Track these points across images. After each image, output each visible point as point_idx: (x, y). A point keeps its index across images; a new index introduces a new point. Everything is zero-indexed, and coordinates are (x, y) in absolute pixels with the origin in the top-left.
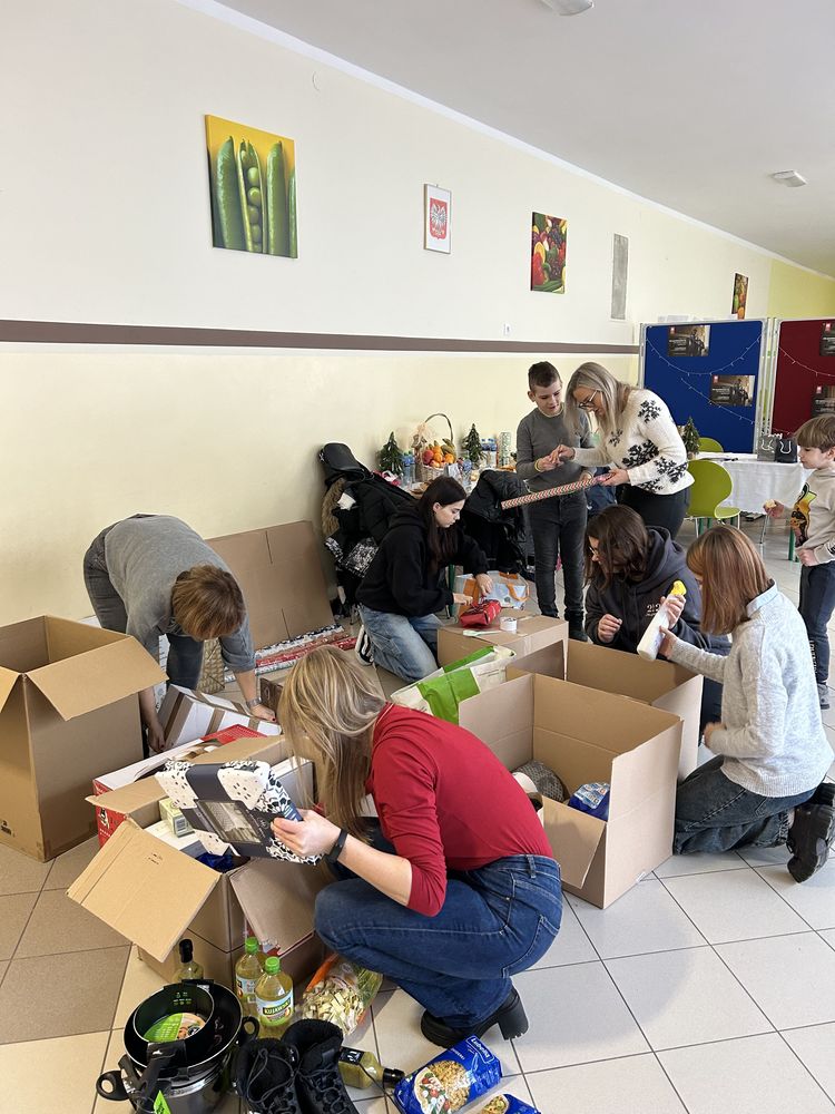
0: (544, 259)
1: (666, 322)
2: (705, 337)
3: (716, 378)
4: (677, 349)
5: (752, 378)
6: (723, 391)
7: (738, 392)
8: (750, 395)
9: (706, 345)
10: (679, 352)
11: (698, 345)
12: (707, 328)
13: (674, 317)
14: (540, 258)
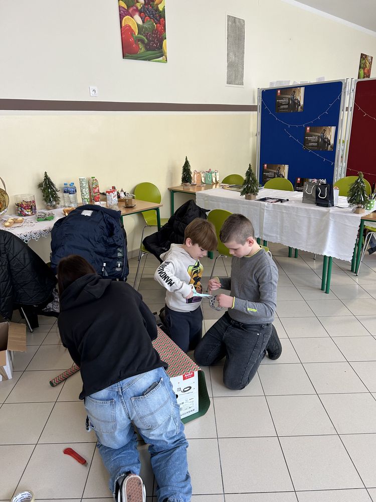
0: (137, 31)
1: (275, 86)
2: (301, 97)
3: (308, 129)
4: (282, 107)
5: (333, 128)
6: (313, 139)
7: (323, 139)
8: (332, 142)
9: (302, 103)
10: (284, 109)
11: (296, 103)
12: (302, 89)
13: (280, 82)
14: (132, 31)
